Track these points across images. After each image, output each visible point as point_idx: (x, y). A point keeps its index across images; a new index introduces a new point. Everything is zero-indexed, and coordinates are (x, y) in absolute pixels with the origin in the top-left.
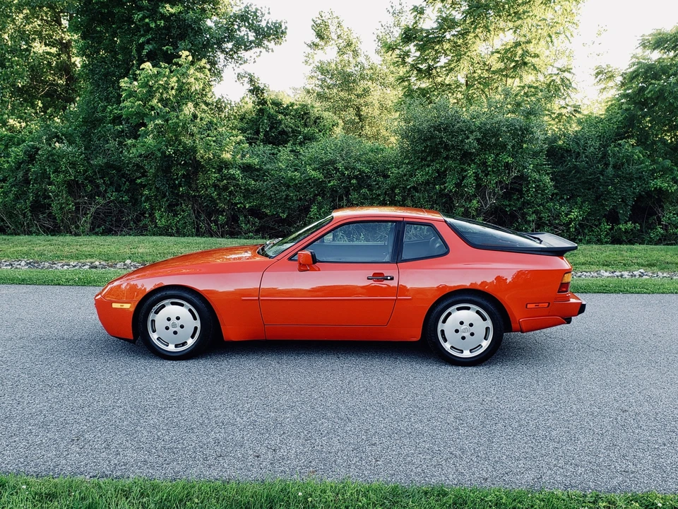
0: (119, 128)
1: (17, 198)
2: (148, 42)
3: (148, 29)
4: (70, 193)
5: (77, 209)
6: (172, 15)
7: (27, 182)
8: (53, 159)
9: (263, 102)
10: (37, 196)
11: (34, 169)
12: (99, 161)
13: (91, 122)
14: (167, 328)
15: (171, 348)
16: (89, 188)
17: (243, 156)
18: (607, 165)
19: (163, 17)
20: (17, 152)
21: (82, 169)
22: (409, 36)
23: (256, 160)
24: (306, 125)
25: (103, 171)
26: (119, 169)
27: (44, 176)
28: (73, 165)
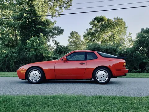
0: (26, 50)
1: (3, 65)
2: (34, 33)
3: (34, 30)
4: (15, 64)
5: (16, 68)
6: (39, 27)
7: (5, 61)
8: (11, 57)
9: (58, 46)
10: (7, 65)
11: (7, 59)
12: (22, 57)
13: (21, 49)
14: (33, 76)
15: (34, 81)
16: (19, 63)
17: (53, 56)
18: (133, 57)
19: (37, 28)
20: (4, 55)
21: (18, 58)
22: (89, 34)
23: (56, 57)
24: (67, 51)
25: (22, 59)
26: (26, 59)
27: (9, 60)
28: (16, 58)
